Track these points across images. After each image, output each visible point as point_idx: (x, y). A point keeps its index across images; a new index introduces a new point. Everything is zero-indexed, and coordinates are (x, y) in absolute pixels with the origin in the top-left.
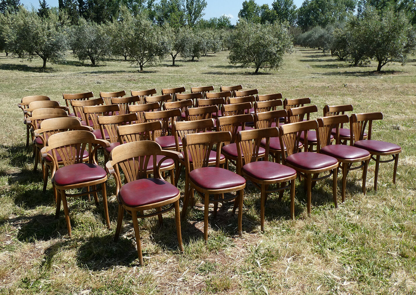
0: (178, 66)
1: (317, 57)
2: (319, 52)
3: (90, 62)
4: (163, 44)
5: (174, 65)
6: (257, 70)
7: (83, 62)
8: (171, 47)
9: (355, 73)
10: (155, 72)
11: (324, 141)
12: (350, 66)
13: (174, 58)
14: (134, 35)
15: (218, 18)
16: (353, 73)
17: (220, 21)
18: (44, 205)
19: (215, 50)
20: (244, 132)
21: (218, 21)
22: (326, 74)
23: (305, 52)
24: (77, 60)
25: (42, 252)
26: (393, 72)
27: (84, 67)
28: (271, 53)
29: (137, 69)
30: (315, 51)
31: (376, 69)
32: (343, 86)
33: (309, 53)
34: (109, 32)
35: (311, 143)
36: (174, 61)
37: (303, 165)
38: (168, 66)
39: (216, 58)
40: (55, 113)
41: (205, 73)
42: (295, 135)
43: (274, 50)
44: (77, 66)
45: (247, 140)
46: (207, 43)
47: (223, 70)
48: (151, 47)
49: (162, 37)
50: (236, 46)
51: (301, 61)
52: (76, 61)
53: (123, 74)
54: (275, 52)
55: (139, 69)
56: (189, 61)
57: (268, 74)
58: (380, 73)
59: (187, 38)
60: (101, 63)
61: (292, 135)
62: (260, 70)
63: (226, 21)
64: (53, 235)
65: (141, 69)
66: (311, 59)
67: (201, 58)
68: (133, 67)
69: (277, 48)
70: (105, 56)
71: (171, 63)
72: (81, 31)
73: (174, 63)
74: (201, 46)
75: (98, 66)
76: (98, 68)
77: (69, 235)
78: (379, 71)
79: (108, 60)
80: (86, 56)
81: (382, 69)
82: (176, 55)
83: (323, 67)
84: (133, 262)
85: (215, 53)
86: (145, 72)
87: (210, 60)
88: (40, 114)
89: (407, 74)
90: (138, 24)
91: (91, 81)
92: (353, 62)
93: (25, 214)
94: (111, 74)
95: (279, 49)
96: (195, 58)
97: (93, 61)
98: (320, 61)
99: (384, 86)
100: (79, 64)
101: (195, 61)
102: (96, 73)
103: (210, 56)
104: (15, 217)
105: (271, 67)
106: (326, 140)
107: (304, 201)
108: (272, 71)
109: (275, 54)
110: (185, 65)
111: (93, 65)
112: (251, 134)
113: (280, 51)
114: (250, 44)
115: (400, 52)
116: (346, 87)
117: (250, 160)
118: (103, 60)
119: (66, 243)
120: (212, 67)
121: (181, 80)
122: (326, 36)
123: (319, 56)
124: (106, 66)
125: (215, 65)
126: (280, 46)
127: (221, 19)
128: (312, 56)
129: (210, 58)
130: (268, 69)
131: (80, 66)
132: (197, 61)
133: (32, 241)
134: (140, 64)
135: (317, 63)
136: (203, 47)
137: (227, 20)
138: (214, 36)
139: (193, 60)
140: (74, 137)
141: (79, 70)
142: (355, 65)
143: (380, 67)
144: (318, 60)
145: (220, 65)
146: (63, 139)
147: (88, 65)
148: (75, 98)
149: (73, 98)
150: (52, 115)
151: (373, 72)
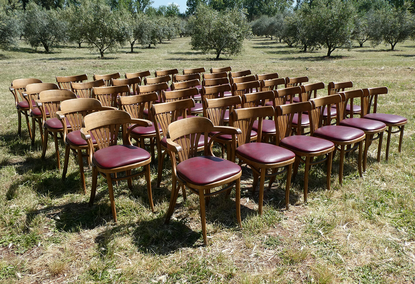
0: (137, 53)
1: (267, 45)
2: (267, 40)
3: (43, 49)
4: (124, 29)
5: (132, 52)
6: (218, 56)
7: (36, 49)
8: (131, 33)
9: (308, 58)
10: (117, 58)
12: (301, 52)
13: (132, 45)
14: (93, 20)
15: (167, 6)
16: (306, 58)
17: (169, 9)
18: (71, 193)
19: (170, 37)
21: (166, 8)
22: (282, 59)
23: (255, 39)
24: (29, 46)
25: (93, 241)
26: (341, 57)
27: (37, 54)
28: (232, 39)
29: (98, 55)
30: (264, 39)
31: (326, 55)
32: (306, 69)
33: (258, 40)
34: (66, 17)
36: (132, 48)
38: (127, 53)
39: (171, 45)
40: (62, 96)
41: (168, 59)
43: (234, 36)
44: (30, 52)
46: (163, 30)
47: (184, 57)
48: (112, 33)
49: (123, 23)
50: (198, 32)
51: (254, 47)
52: (27, 48)
53: (84, 60)
54: (235, 38)
55: (100, 56)
56: (146, 48)
57: (228, 59)
58: (331, 58)
59: (145, 24)
60: (55, 50)
62: (221, 56)
63: (175, 10)
64: (95, 222)
65: (102, 56)
66: (262, 46)
67: (158, 45)
68: (93, 54)
69: (238, 34)
70: (60, 43)
71: (130, 50)
72: (32, 15)
73: (132, 50)
74: (158, 33)
75: (53, 53)
76: (53, 55)
77: (115, 221)
78: (329, 57)
79: (63, 47)
80: (38, 42)
81: (331, 55)
82: (134, 42)
83: (277, 54)
84: (196, 243)
85: (169, 40)
86: (106, 58)
87: (167, 47)
88: (47, 97)
89: (354, 59)
90: (97, 8)
91: (53, 67)
92: (303, 49)
93: (53, 203)
94: (72, 61)
95: (239, 35)
96: (152, 45)
97: (46, 47)
98: (271, 48)
99: (340, 69)
100: (31, 51)
101: (152, 48)
102: (54, 59)
103: (164, 43)
104: (43, 207)
105: (232, 53)
108: (232, 56)
109: (235, 40)
110: (143, 51)
111: (47, 52)
113: (240, 37)
114: (211, 30)
115: (348, 38)
116: (308, 70)
118: (57, 47)
119: (115, 230)
120: (171, 53)
121: (148, 65)
122: (276, 24)
123: (268, 43)
124: (60, 53)
125: (173, 51)
126: (240, 32)
127: (170, 7)
128: (263, 44)
129: (166, 45)
130: (228, 55)
131: (32, 53)
132: (154, 48)
133: (77, 231)
134: (100, 50)
135: (269, 49)
136: (159, 34)
137: (176, 8)
138: (168, 23)
139: (149, 47)
140: (108, 117)
141: (34, 57)
142: (305, 51)
143: (329, 52)
144: (269, 47)
145: (178, 51)
146: (97, 120)
147: (41, 52)
148: (67, 81)
149: (66, 81)
150: (59, 97)
151: (324, 57)
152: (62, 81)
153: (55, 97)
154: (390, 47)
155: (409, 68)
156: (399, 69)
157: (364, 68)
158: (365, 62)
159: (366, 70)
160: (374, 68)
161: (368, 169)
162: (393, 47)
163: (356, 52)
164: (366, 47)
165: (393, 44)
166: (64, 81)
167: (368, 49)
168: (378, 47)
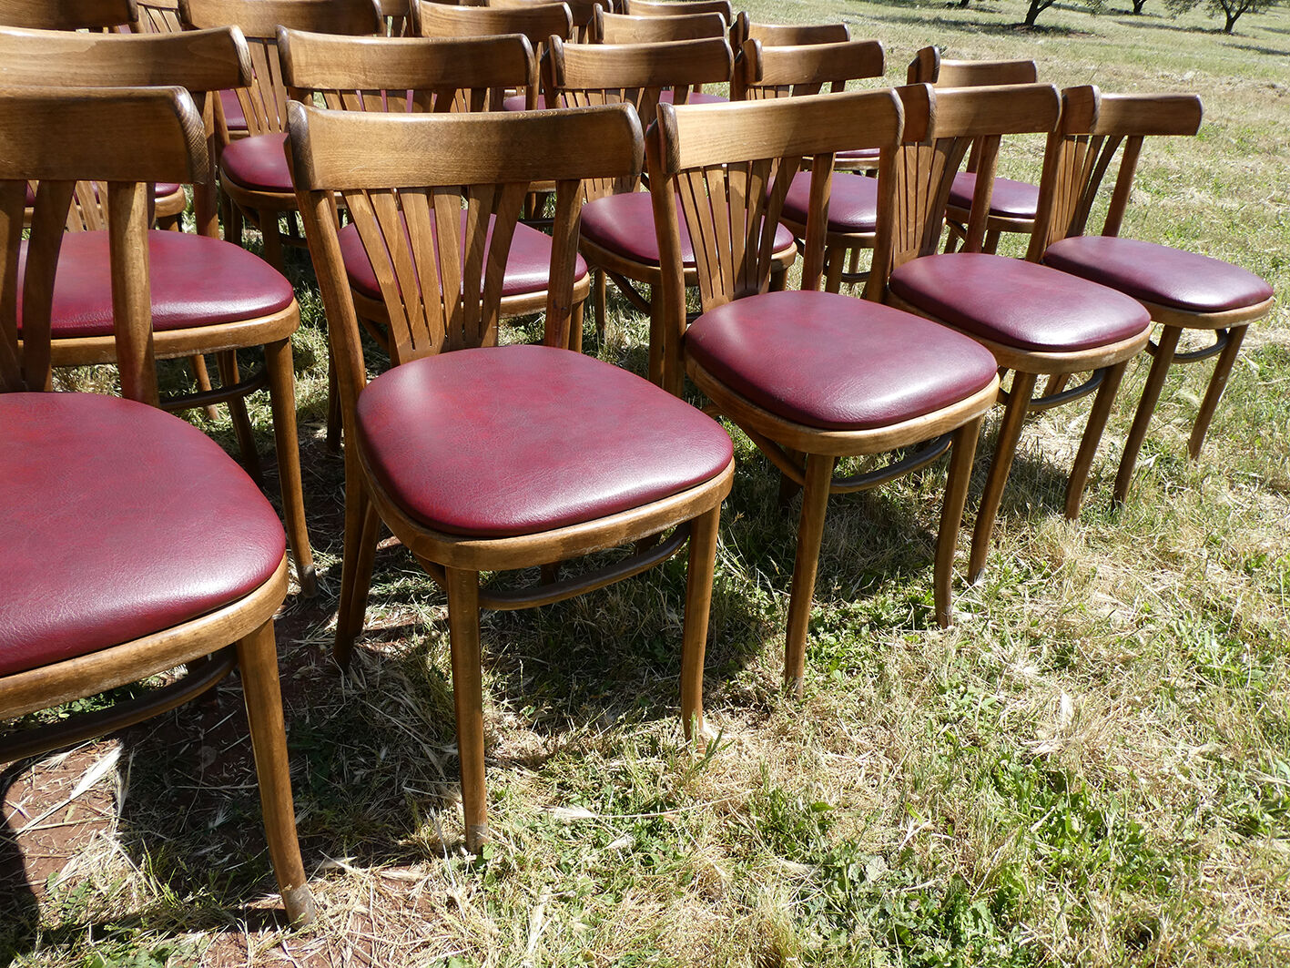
9: (964, 23)
11: (911, 230)
12: (949, 6)
16: (957, 24)
20: (389, 126)
22: (882, 19)
26: (1067, 32)
31: (1023, 19)
35: (841, 236)
37: (787, 390)
42: (756, 181)
45: (414, 190)
58: (1034, 31)
61: (738, 180)
78: (1029, 26)
81: (1036, 22)
89: (1104, 40)
99: (1051, 65)
106: (920, 223)
107: (770, 572)
112: (448, 146)
117: (439, 334)
143: (1033, 13)
151: (1015, 25)
154: (1222, 20)
155: (1273, 87)
156: (1241, 86)
157: (1128, 68)
158: (1136, 52)
159: (1134, 76)
160: (1160, 73)
161: (1003, 553)
162: (1231, 22)
163: (1118, 25)
164: (1151, 15)
165: (1233, 15)
167: (1157, 21)
168: (1187, 19)
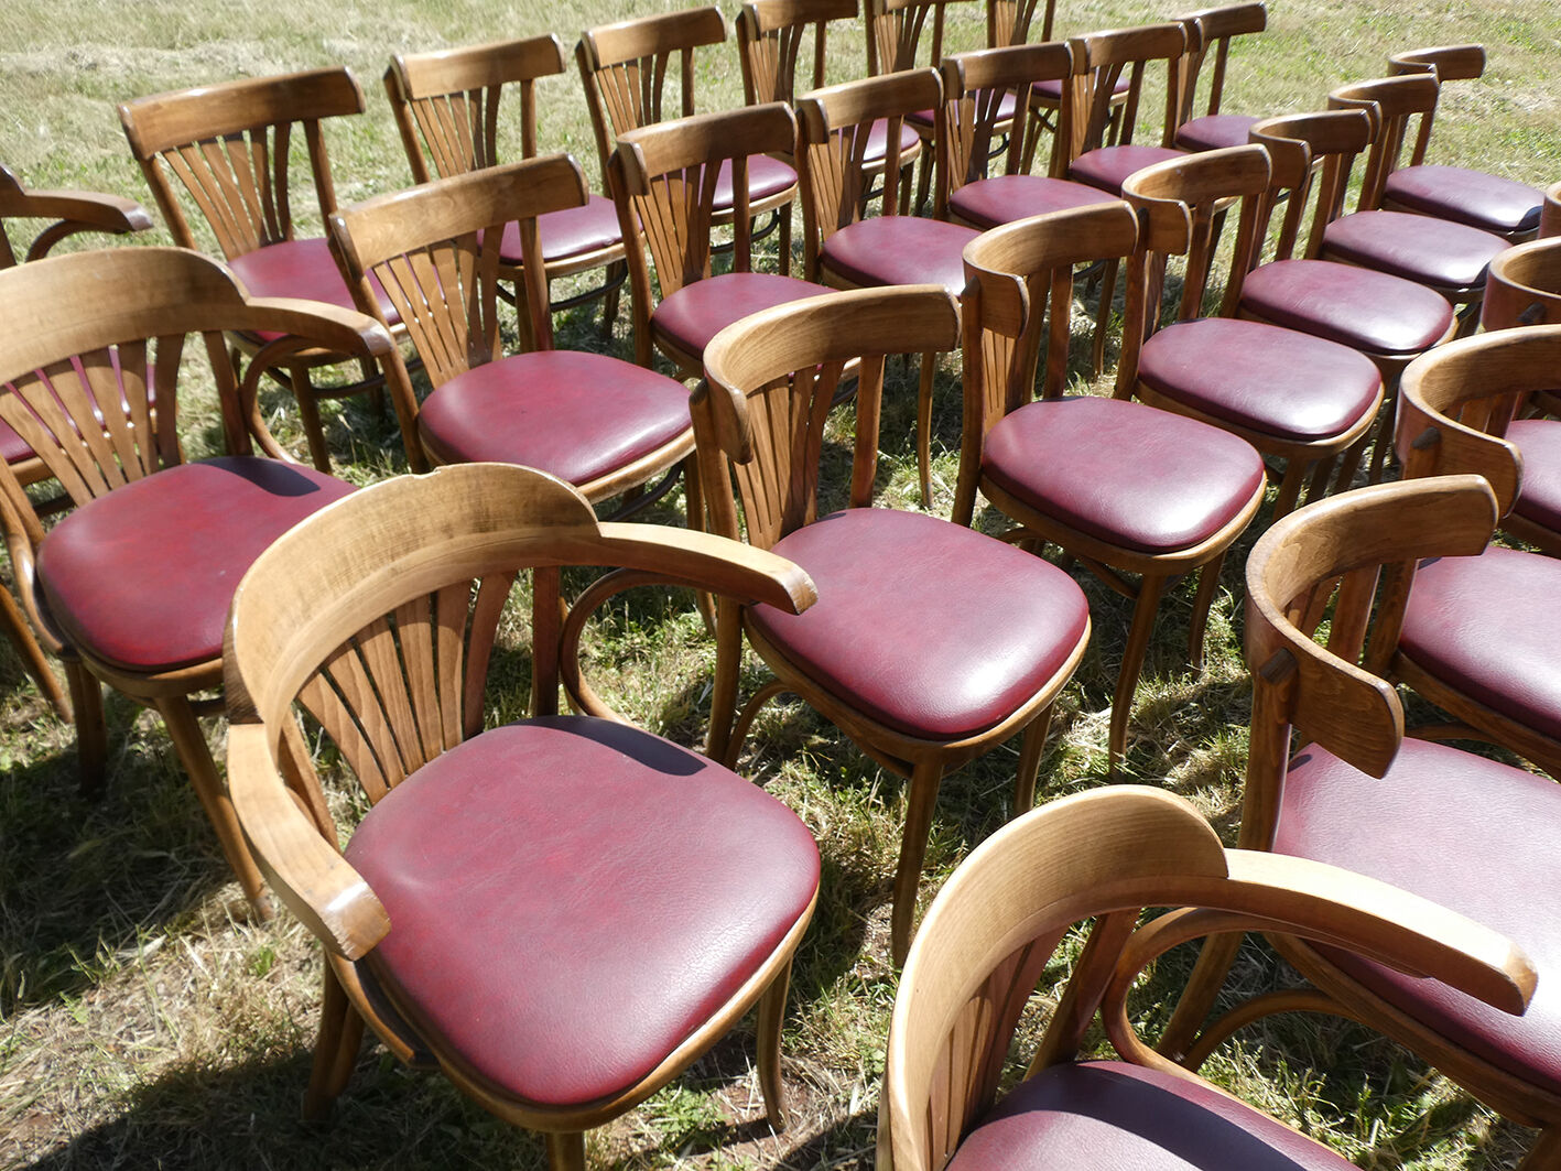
148: (203, 131)
149: (192, 132)
150: (416, 556)
152: (165, 139)
153: (375, 576)
166: (182, 136)
